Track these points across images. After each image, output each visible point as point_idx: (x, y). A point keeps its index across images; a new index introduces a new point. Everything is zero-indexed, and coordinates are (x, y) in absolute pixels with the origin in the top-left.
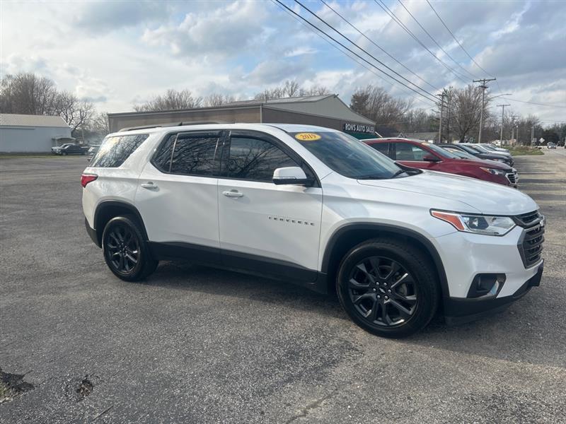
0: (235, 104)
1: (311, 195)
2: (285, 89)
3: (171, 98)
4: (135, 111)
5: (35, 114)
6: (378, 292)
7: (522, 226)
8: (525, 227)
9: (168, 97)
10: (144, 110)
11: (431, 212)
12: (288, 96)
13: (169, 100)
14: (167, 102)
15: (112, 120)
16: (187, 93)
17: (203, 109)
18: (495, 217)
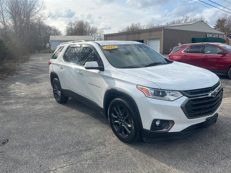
0: (154, 28)
1: (100, 74)
2: (183, 19)
3: (132, 26)
4: (119, 32)
5: (83, 35)
6: (120, 121)
7: (187, 96)
8: (189, 97)
9: (131, 26)
10: (122, 32)
11: (137, 86)
12: (184, 22)
13: (132, 27)
14: (131, 28)
15: (105, 37)
16: (139, 24)
17: (145, 30)
18: (170, 91)
